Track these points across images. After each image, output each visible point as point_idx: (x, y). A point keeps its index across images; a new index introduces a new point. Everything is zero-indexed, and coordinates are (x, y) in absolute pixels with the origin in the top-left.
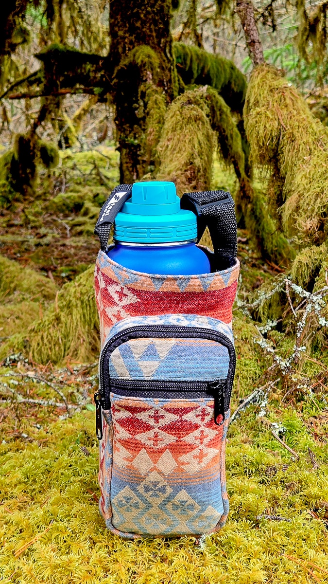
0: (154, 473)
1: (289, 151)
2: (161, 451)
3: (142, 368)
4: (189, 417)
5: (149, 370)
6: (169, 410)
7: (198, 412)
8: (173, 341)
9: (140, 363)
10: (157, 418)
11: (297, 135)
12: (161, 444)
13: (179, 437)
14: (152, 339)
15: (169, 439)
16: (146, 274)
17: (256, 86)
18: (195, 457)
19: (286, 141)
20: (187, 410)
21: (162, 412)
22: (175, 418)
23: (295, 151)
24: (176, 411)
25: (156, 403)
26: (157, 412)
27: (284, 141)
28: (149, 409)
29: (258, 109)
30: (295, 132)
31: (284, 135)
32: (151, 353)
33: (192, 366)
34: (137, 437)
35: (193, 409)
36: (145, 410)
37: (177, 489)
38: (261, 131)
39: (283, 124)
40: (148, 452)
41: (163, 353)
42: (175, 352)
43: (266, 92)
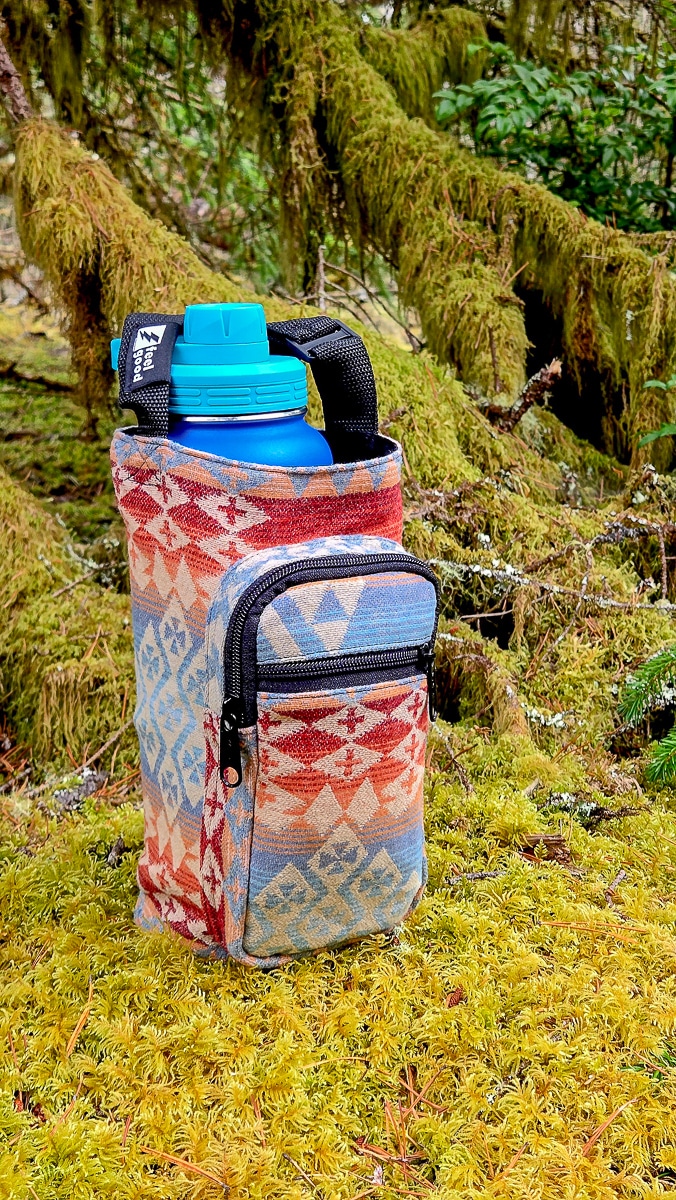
0: (344, 828)
1: (122, 279)
2: (357, 783)
3: (322, 635)
4: (401, 713)
5: (333, 639)
6: (371, 706)
7: (411, 701)
8: (361, 581)
9: (315, 627)
10: (351, 723)
11: (134, 249)
12: (357, 770)
13: (385, 752)
14: (327, 582)
15: (370, 757)
16: (284, 469)
17: (38, 157)
18: (404, 784)
19: (114, 260)
20: (397, 701)
21: (360, 711)
22: (377, 717)
23: (135, 278)
24: (382, 705)
25: (349, 696)
26: (352, 712)
27: (111, 258)
28: (340, 708)
29: (52, 201)
30: (130, 243)
31: (108, 250)
32: (330, 608)
33: (397, 620)
34: (316, 765)
35: (404, 697)
36: (332, 711)
37: (373, 851)
38: (67, 241)
39: (101, 228)
40: (335, 790)
41: (349, 605)
42: (367, 600)
43: (58, 170)
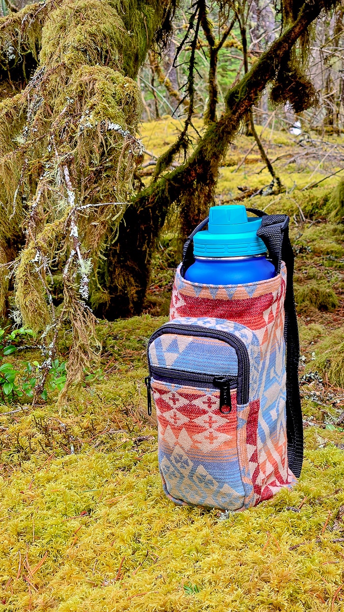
0: (177, 447)
2: (180, 429)
3: (166, 357)
4: (197, 402)
5: (170, 361)
6: (181, 395)
7: (205, 399)
8: (191, 338)
9: (165, 354)
10: (174, 400)
12: (180, 423)
13: (191, 419)
14: (176, 335)
15: (183, 419)
16: (189, 282)
18: (206, 438)
20: (195, 397)
21: (177, 396)
22: (186, 402)
24: (186, 396)
25: (172, 388)
26: (174, 395)
28: (169, 392)
32: (174, 347)
33: (200, 360)
34: (164, 415)
35: (200, 396)
36: (166, 392)
37: (197, 463)
40: (172, 429)
41: (182, 348)
42: (190, 347)
